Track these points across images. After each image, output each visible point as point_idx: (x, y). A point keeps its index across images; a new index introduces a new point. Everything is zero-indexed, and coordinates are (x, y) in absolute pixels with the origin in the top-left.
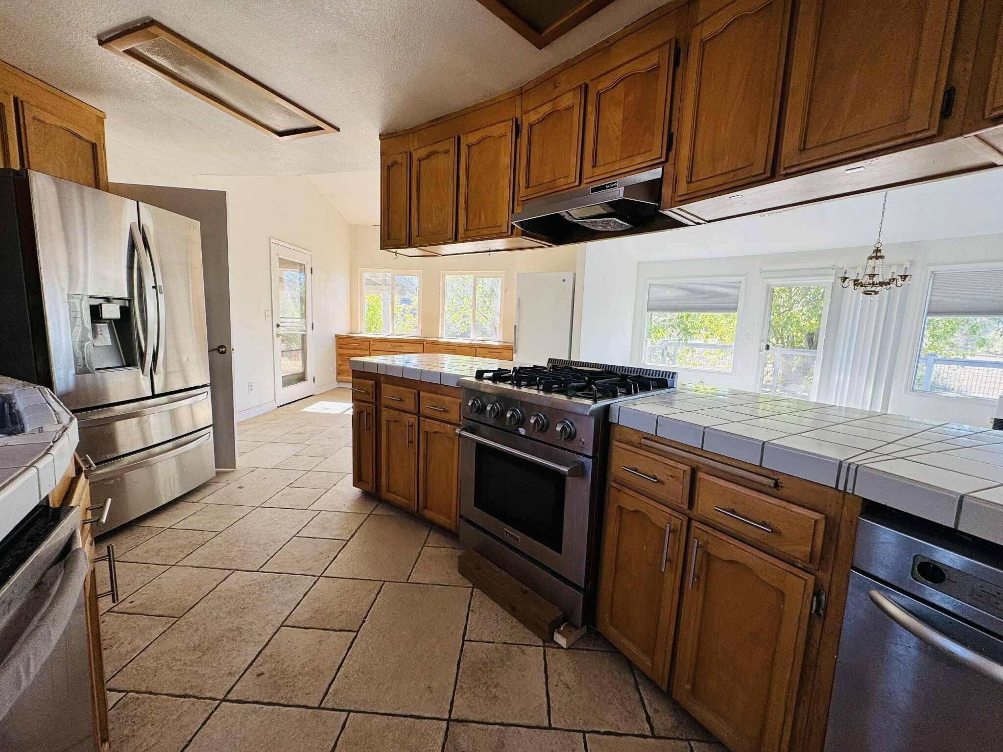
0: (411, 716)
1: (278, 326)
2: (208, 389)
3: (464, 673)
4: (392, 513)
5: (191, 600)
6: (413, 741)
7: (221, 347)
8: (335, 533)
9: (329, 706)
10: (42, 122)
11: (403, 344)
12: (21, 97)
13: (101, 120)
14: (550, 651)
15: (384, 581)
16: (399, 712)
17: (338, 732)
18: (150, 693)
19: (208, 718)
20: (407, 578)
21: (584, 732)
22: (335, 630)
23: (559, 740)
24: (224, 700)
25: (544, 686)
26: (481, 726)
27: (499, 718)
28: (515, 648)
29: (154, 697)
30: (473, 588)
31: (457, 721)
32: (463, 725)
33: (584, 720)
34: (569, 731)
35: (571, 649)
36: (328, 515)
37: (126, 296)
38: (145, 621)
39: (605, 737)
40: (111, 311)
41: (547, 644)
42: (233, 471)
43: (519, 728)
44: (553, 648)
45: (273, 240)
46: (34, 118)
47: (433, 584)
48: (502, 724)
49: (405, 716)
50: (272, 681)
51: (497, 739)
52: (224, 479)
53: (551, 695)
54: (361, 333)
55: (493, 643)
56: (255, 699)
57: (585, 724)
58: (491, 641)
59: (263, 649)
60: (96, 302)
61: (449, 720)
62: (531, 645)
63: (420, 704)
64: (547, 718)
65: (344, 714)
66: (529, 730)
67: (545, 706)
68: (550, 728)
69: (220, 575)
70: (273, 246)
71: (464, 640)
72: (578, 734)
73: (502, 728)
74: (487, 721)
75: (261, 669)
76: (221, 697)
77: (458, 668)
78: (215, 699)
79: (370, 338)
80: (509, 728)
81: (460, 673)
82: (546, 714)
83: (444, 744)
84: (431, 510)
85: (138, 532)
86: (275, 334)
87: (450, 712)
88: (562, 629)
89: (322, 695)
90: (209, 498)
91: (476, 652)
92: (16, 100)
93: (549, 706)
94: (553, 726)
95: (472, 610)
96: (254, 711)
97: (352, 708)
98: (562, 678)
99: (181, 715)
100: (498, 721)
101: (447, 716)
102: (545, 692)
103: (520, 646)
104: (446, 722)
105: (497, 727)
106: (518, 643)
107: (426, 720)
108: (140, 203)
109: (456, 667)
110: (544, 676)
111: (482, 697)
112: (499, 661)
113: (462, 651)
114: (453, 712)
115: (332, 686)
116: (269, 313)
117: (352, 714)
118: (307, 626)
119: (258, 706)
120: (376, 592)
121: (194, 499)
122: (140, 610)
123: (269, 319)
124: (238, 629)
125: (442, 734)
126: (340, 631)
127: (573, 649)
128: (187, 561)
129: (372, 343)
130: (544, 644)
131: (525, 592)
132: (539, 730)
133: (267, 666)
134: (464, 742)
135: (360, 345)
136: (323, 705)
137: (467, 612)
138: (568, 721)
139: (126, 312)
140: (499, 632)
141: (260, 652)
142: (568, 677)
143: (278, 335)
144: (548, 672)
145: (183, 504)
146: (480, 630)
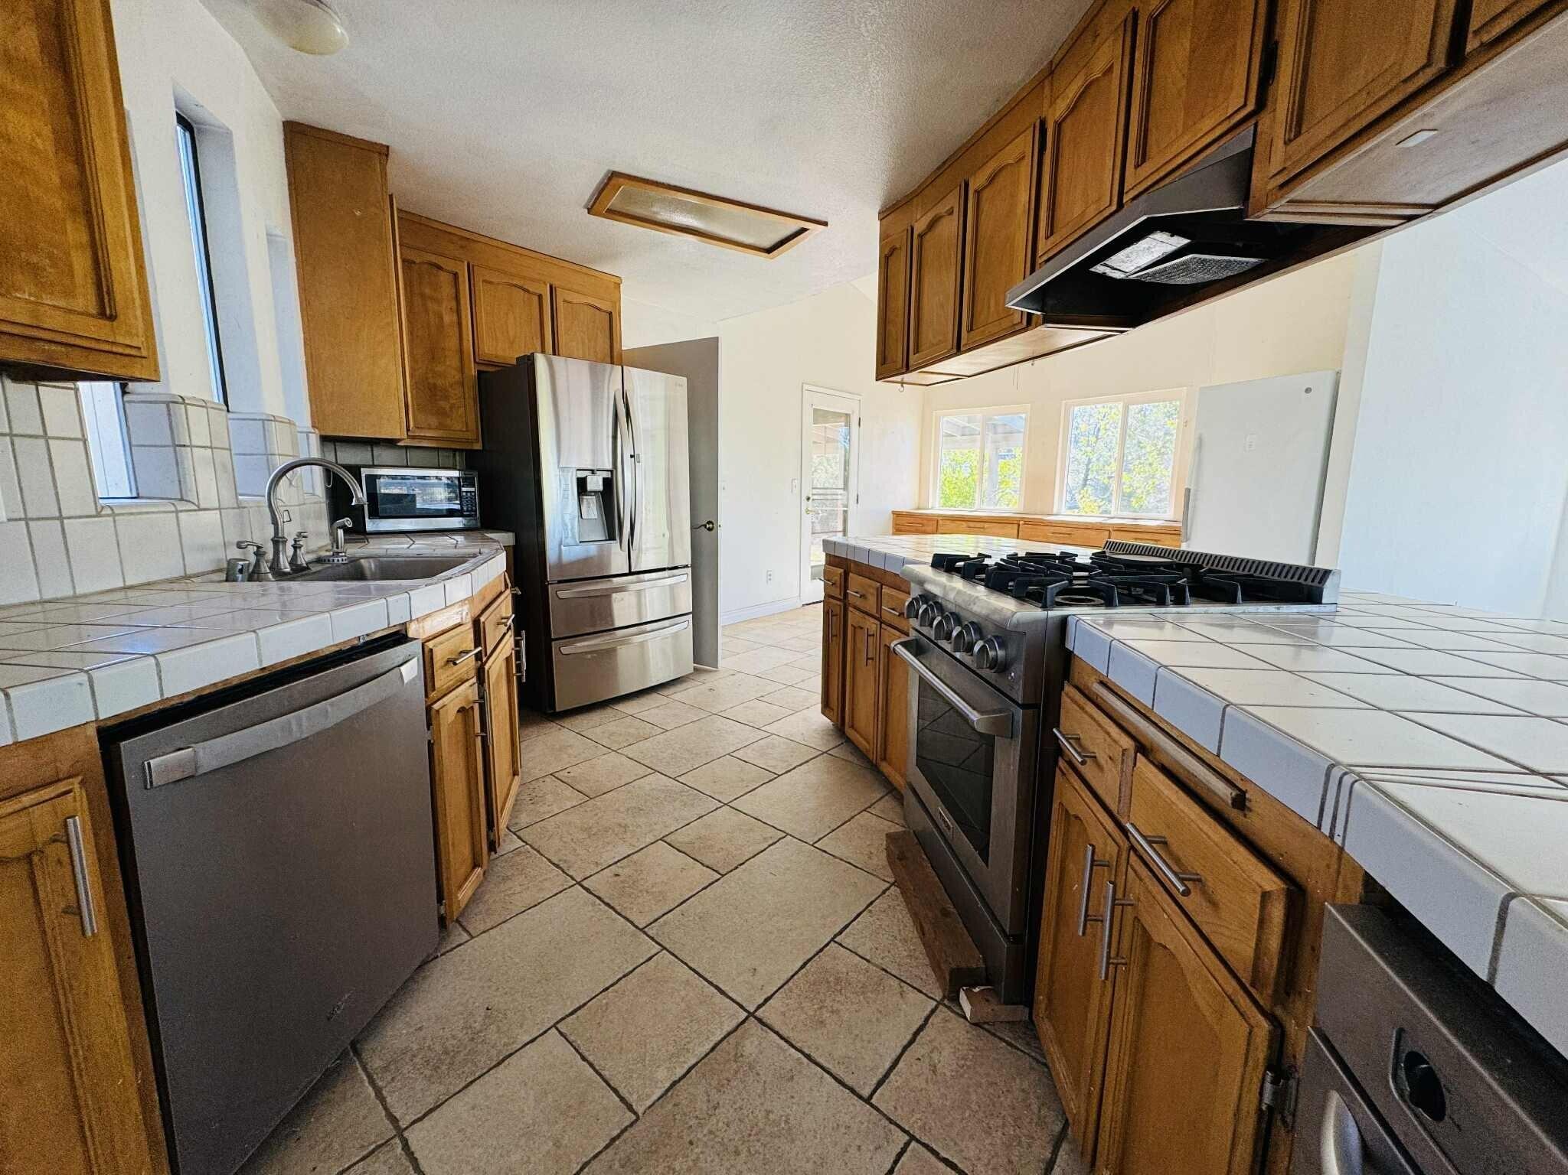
0: (717, 987)
1: (808, 499)
2: (689, 570)
3: (805, 975)
4: (851, 758)
5: (609, 786)
6: (702, 1012)
7: (709, 522)
8: (770, 764)
9: (650, 933)
10: (570, 302)
11: (986, 525)
12: (556, 283)
13: (618, 285)
14: (943, 1012)
15: (788, 834)
16: (708, 976)
17: (642, 961)
18: (538, 852)
19: (561, 892)
20: (816, 839)
21: (913, 1138)
22: (702, 864)
23: (869, 1122)
24: (579, 883)
25: (899, 1050)
26: (782, 1043)
27: (809, 1047)
28: (895, 983)
29: (539, 856)
30: (893, 884)
31: (760, 1021)
32: (762, 1029)
33: (925, 1124)
34: (891, 1121)
35: (980, 1027)
36: (776, 740)
37: (610, 467)
38: (568, 792)
39: (941, 1165)
40: (595, 483)
41: (946, 1002)
42: (711, 671)
43: (826, 1075)
44: (953, 1011)
45: (806, 387)
46: (565, 301)
47: (841, 860)
48: (808, 1057)
49: (711, 983)
50: (622, 885)
51: (789, 1067)
52: (703, 677)
53: (901, 1064)
54: (932, 508)
55: (868, 961)
56: (600, 895)
57: (922, 1128)
58: (868, 958)
59: (633, 854)
60: (582, 474)
61: (750, 1014)
62: (921, 992)
63: (734, 980)
64: (873, 1087)
65: (658, 948)
66: (837, 1084)
67: (882, 1071)
68: (868, 1101)
69: (643, 771)
70: (806, 393)
71: (832, 939)
72: (901, 1133)
73: (805, 1060)
74: (794, 1043)
75: (620, 871)
76: (579, 880)
77: (802, 967)
78: (573, 879)
79: (939, 516)
80: (813, 1066)
81: (800, 974)
82: (875, 1081)
83: (729, 1034)
84: (890, 764)
85: (608, 712)
86: (803, 509)
87: (759, 1007)
88: (977, 990)
89: (652, 920)
90: (678, 694)
91: (840, 960)
92: (551, 287)
93: (887, 1076)
94: (873, 1101)
95: (870, 911)
96: (593, 904)
97: (668, 947)
98: (935, 1056)
99: (546, 880)
100: (806, 1051)
101: (752, 1010)
102: (894, 1056)
103: (902, 984)
104: (746, 1014)
105: (800, 1055)
106: (903, 978)
107: (728, 1000)
108: (625, 367)
109: (800, 964)
110: (909, 1037)
111: (806, 1014)
112: (860, 985)
113: (821, 950)
114: (761, 1010)
115: (666, 916)
116: (796, 482)
117: (664, 951)
118: (680, 849)
119: (598, 901)
120: (771, 842)
121: (666, 692)
122: (569, 781)
123: (797, 491)
124: (626, 826)
125: (734, 1023)
126: (708, 867)
127: (986, 1030)
128: (625, 751)
129: (940, 522)
130: (942, 1000)
131: (946, 913)
132: (851, 1094)
133: (626, 870)
134: (750, 1047)
135: (923, 525)
136: (646, 930)
137: (861, 909)
138: (899, 1110)
139: (608, 483)
140: (887, 954)
141: (629, 856)
142: (946, 1059)
143: (807, 511)
144: (919, 1037)
145: (654, 696)
146: (862, 938)
